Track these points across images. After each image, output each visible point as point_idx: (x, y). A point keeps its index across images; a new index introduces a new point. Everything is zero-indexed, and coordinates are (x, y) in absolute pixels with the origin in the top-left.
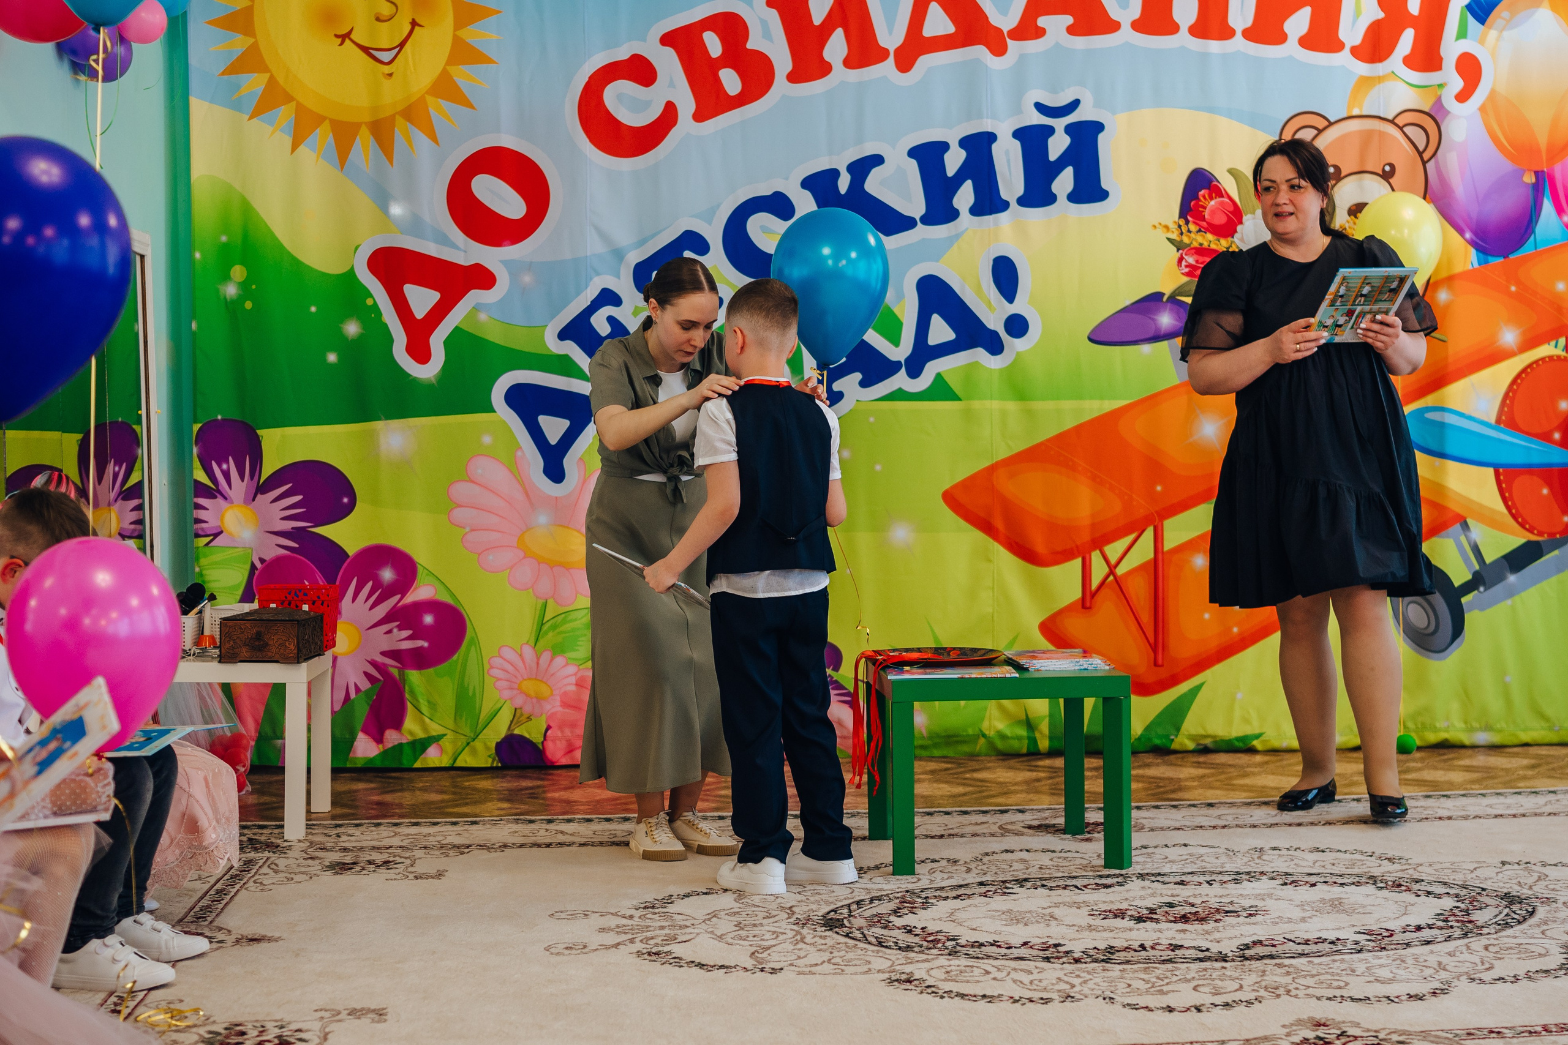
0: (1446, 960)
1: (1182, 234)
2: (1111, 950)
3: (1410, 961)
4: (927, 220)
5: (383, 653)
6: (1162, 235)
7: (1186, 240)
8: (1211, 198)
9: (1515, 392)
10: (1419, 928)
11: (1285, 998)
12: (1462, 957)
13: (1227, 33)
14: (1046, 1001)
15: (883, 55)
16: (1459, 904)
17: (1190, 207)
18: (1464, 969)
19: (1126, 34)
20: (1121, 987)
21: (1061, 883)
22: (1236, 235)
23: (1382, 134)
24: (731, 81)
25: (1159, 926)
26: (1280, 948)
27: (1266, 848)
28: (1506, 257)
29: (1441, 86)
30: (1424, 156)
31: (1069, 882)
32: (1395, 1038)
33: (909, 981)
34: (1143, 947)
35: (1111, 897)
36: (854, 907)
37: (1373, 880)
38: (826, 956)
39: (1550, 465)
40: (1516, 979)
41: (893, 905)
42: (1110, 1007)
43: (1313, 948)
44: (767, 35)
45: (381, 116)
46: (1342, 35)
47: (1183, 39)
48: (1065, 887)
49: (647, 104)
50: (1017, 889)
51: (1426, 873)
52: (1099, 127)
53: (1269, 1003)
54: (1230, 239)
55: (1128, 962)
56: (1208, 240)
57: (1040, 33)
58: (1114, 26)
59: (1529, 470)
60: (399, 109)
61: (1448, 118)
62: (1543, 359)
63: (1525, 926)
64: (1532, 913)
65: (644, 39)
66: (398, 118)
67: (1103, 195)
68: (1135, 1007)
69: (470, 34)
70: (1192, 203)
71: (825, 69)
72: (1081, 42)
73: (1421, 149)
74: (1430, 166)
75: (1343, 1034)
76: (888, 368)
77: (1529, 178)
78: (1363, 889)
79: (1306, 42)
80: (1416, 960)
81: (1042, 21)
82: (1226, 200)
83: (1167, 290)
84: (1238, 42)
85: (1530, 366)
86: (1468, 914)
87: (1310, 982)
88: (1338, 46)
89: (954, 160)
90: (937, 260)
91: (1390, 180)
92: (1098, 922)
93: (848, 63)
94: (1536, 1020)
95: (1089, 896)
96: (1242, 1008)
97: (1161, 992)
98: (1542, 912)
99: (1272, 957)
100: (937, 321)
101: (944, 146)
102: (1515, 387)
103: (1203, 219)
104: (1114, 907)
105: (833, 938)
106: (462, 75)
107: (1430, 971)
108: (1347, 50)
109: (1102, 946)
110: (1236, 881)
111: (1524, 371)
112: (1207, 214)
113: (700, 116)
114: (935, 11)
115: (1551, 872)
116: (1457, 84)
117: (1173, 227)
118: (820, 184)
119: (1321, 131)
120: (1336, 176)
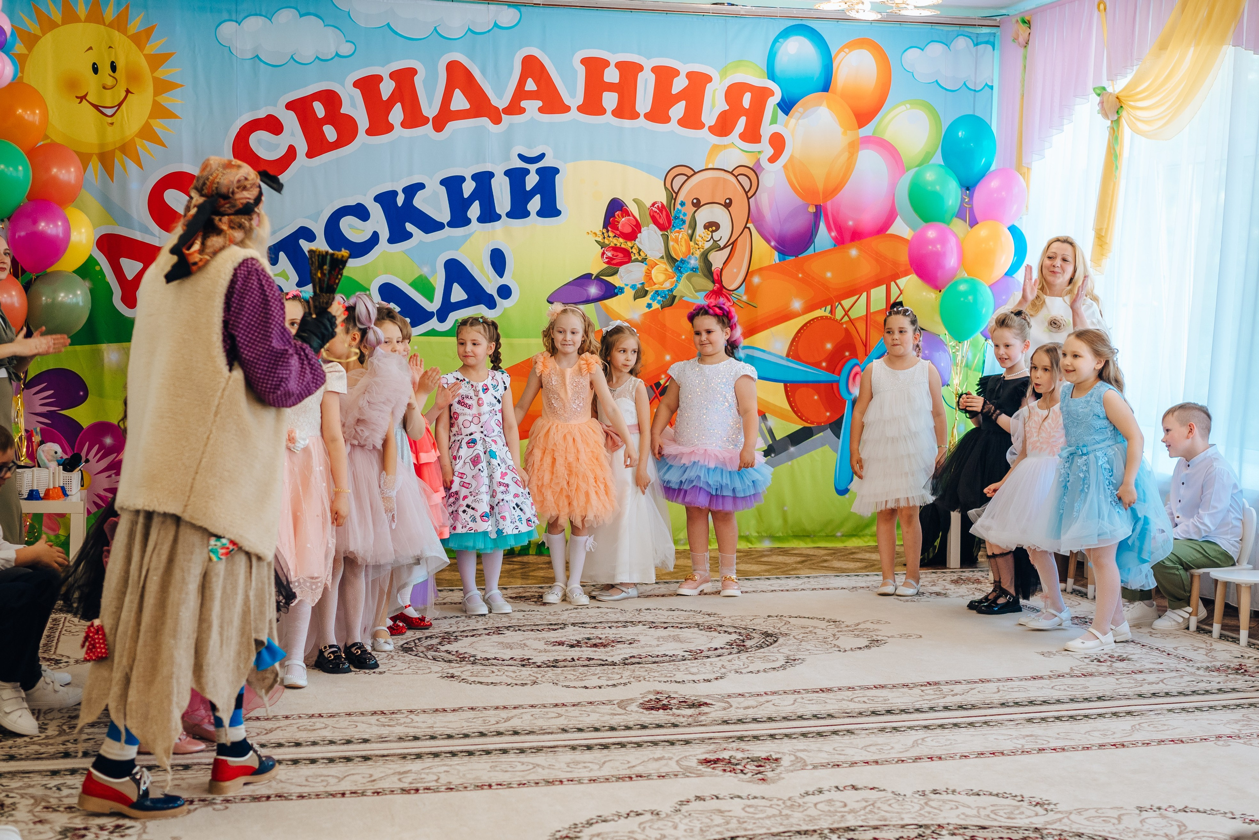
0: (725, 664)
1: (604, 238)
2: (556, 661)
3: (708, 664)
4: (451, 224)
5: (105, 490)
6: (592, 238)
7: (607, 242)
8: (623, 217)
9: (799, 338)
10: (716, 649)
11: (643, 682)
12: (734, 662)
13: (635, 115)
14: (523, 685)
15: (426, 121)
16: (741, 638)
17: (609, 222)
18: (734, 668)
19: (574, 114)
20: (562, 678)
21: (529, 628)
22: (637, 240)
23: (725, 180)
24: (330, 133)
25: (582, 649)
26: (643, 660)
27: (643, 607)
28: (797, 256)
29: (760, 152)
30: (750, 194)
31: (534, 628)
32: (693, 698)
33: (453, 677)
34: (573, 660)
35: (557, 635)
36: (417, 641)
37: (698, 625)
38: (407, 665)
39: (819, 382)
40: (758, 671)
41: (438, 640)
42: (555, 687)
43: (661, 659)
44: (354, 105)
45: (107, 150)
46: (704, 119)
47: (608, 118)
48: (532, 630)
49: (278, 146)
50: (506, 632)
51: (726, 622)
52: (556, 171)
53: (635, 684)
54: (633, 242)
55: (565, 667)
56: (620, 242)
57: (522, 111)
58: (567, 109)
59: (806, 384)
60: (117, 146)
61: (763, 172)
62: (817, 318)
63: (770, 647)
64: (775, 642)
65: (275, 106)
66: (117, 151)
67: (557, 213)
68: (568, 687)
69: (165, 100)
70: (611, 219)
71: (390, 128)
72: (547, 118)
73: (747, 189)
75: (669, 697)
76: (426, 316)
77: (812, 209)
78: (692, 630)
79: (683, 122)
80: (711, 664)
81: (524, 104)
82: (631, 218)
83: (595, 273)
84: (641, 121)
85: (809, 322)
86: (743, 642)
87: (656, 674)
88: (701, 126)
89: (468, 188)
90: (457, 250)
91: (730, 209)
92: (550, 648)
93: (404, 125)
94: (762, 690)
95: (545, 634)
96: (621, 687)
97: (582, 680)
98: (781, 640)
99: (639, 663)
100: (456, 286)
101: (462, 179)
102: (799, 335)
103: (617, 229)
104: (558, 640)
105: (408, 657)
106: (158, 125)
108: (706, 129)
109: (552, 659)
110: (625, 627)
111: (805, 325)
112: (620, 226)
113: (310, 155)
114: (458, 94)
115: (792, 620)
116: (770, 151)
117: (599, 233)
118: (386, 199)
119: (689, 177)
120: (697, 204)
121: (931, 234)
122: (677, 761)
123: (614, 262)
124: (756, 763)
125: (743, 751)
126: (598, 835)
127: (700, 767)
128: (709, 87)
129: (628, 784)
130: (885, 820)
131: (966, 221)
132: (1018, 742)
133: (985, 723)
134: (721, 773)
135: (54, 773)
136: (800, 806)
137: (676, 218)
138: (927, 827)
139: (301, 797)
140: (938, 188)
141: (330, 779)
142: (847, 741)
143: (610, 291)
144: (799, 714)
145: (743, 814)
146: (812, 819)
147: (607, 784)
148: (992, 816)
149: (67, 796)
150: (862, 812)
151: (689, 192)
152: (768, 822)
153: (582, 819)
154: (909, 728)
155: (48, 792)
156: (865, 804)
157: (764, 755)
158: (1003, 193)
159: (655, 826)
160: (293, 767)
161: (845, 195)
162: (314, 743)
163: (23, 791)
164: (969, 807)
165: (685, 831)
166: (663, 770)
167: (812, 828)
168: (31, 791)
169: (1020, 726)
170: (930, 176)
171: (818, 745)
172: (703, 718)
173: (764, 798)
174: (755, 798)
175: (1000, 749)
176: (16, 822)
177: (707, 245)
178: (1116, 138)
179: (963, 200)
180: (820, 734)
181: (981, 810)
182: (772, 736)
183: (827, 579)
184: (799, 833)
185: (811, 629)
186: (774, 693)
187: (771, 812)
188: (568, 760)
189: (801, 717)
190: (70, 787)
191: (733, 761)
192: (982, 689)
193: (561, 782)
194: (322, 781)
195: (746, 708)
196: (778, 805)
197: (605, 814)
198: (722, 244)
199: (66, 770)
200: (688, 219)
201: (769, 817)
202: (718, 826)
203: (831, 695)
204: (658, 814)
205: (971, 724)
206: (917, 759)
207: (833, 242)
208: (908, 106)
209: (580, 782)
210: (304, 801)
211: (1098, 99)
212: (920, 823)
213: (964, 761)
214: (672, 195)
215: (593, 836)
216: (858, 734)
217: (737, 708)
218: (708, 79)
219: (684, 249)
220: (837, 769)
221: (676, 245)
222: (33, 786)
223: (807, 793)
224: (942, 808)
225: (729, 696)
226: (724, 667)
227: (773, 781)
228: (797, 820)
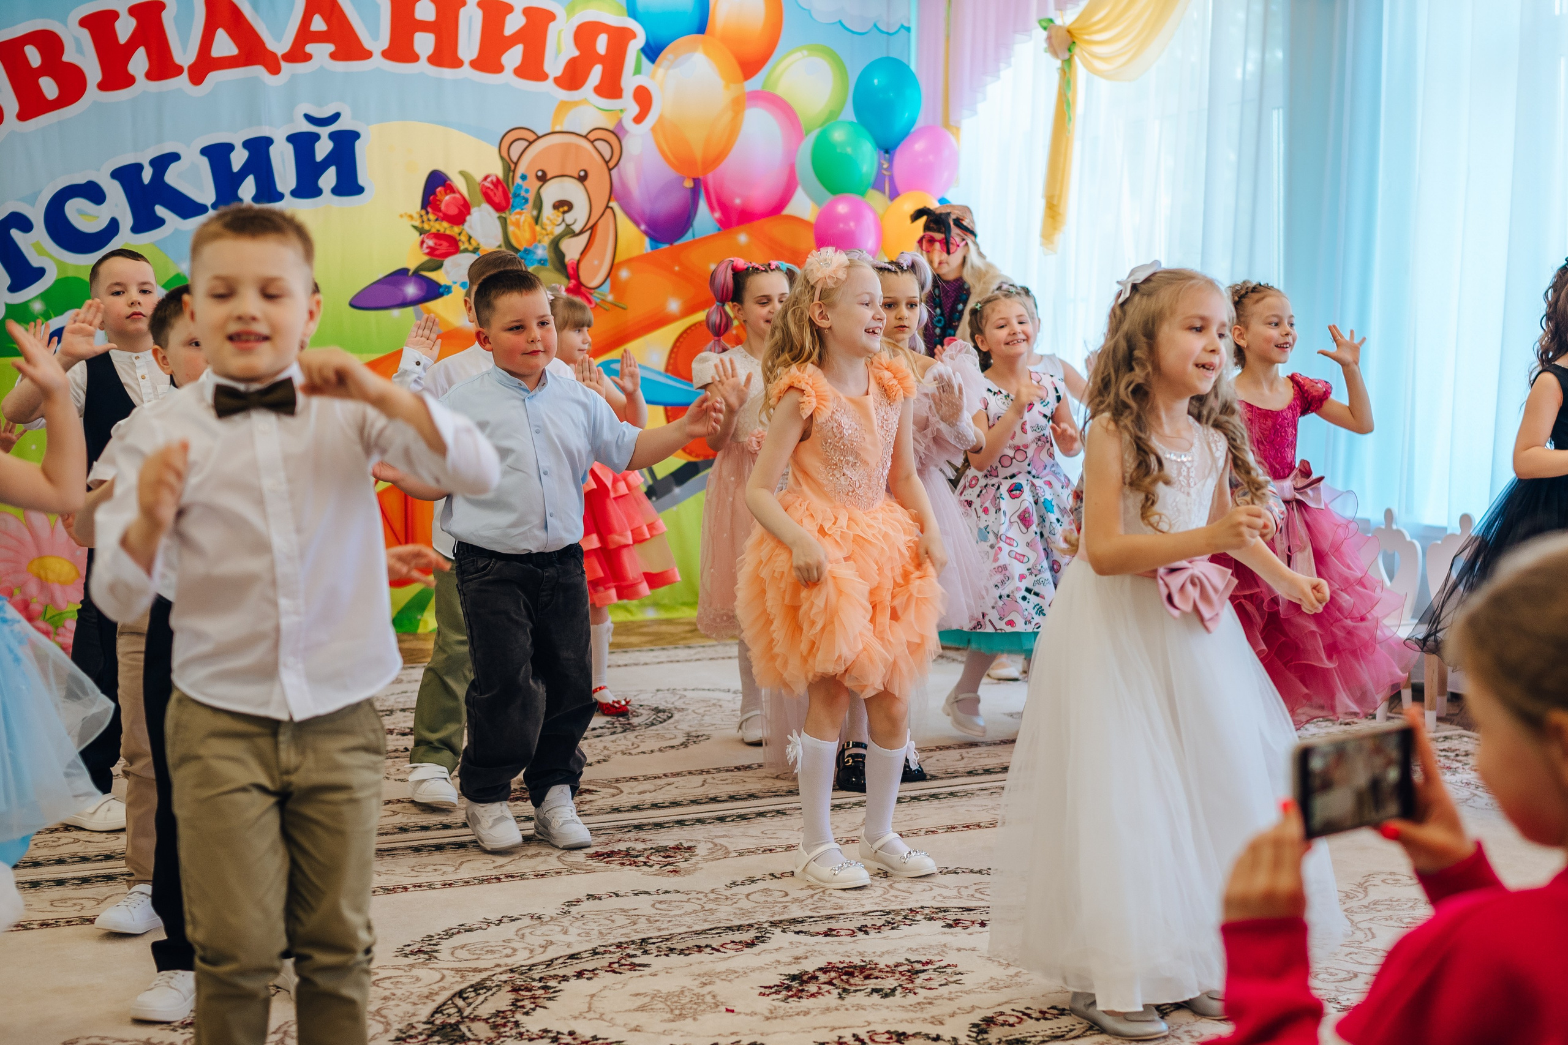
0: (608, 745)
1: (423, 222)
6: (407, 224)
7: (426, 227)
8: (446, 194)
9: (678, 348)
12: (619, 742)
13: (457, 63)
15: (179, 70)
17: (429, 201)
18: (620, 748)
19: (377, 60)
20: (393, 770)
22: (466, 225)
23: (578, 147)
24: (49, 88)
28: (671, 244)
29: (621, 111)
30: (610, 165)
40: (652, 751)
44: (80, 50)
46: (547, 68)
47: (423, 66)
52: (355, 135)
54: (461, 227)
55: (397, 757)
56: (444, 227)
57: (308, 57)
58: (367, 55)
61: (627, 136)
63: (665, 724)
64: (670, 718)
67: (360, 190)
70: (431, 198)
71: (130, 81)
72: (341, 66)
73: (607, 158)
74: (614, 172)
77: (689, 184)
79: (520, 72)
80: (590, 746)
81: (310, 48)
82: (457, 196)
83: (412, 266)
84: (466, 71)
85: (689, 328)
88: (544, 76)
89: (238, 159)
91: (586, 183)
93: (151, 76)
94: (660, 772)
98: (677, 716)
101: (230, 147)
102: (678, 344)
103: (439, 210)
107: (599, 751)
108: (550, 81)
111: (685, 332)
112: (443, 207)
113: (23, 116)
114: (221, 36)
115: (689, 694)
116: (634, 109)
117: (416, 216)
118: (127, 175)
119: (531, 143)
120: (543, 178)
121: (842, 209)
122: (558, 857)
123: (437, 252)
124: (662, 854)
125: (644, 841)
126: (463, 947)
127: (590, 862)
128: (553, 28)
129: (496, 886)
130: (841, 908)
131: (883, 192)
132: (996, 812)
133: (952, 794)
134: (619, 867)
136: (726, 898)
137: (516, 195)
138: (897, 912)
139: (44, 925)
140: (849, 150)
141: (85, 902)
142: (779, 824)
143: (433, 291)
144: (710, 796)
146: (745, 913)
147: (468, 888)
148: (978, 895)
150: (810, 901)
151: (533, 161)
152: (687, 919)
153: (438, 928)
154: (856, 804)
156: (813, 892)
157: (672, 844)
158: (931, 157)
159: (538, 932)
160: (32, 890)
161: (730, 166)
162: (60, 862)
164: (946, 887)
165: (579, 935)
166: (542, 868)
167: (744, 923)
169: (995, 795)
170: (838, 135)
171: (741, 830)
172: (586, 807)
173: (678, 892)
174: (666, 892)
175: (976, 821)
177: (558, 230)
178: (1068, 83)
179: (880, 165)
180: (743, 817)
181: (962, 889)
182: (681, 823)
183: (728, 648)
184: (730, 928)
185: (714, 702)
186: (674, 775)
187: (689, 907)
188: (412, 864)
189: (714, 800)
191: (632, 853)
192: (939, 757)
193: (405, 889)
194: (75, 904)
195: (640, 793)
196: (698, 899)
197: (469, 922)
198: (577, 228)
200: (531, 196)
201: (690, 914)
202: (622, 927)
203: (750, 773)
204: (539, 918)
205: (935, 796)
207: (717, 226)
208: (805, 52)
209: (430, 886)
210: (49, 930)
211: (1044, 34)
212: (887, 909)
213: (931, 837)
214: (510, 167)
215: (455, 948)
216: (790, 815)
217: (630, 793)
218: (551, 17)
219: (527, 235)
220: (768, 855)
221: (517, 231)
223: (734, 884)
224: (911, 890)
225: (617, 781)
226: (605, 748)
227: (688, 872)
228: (725, 914)
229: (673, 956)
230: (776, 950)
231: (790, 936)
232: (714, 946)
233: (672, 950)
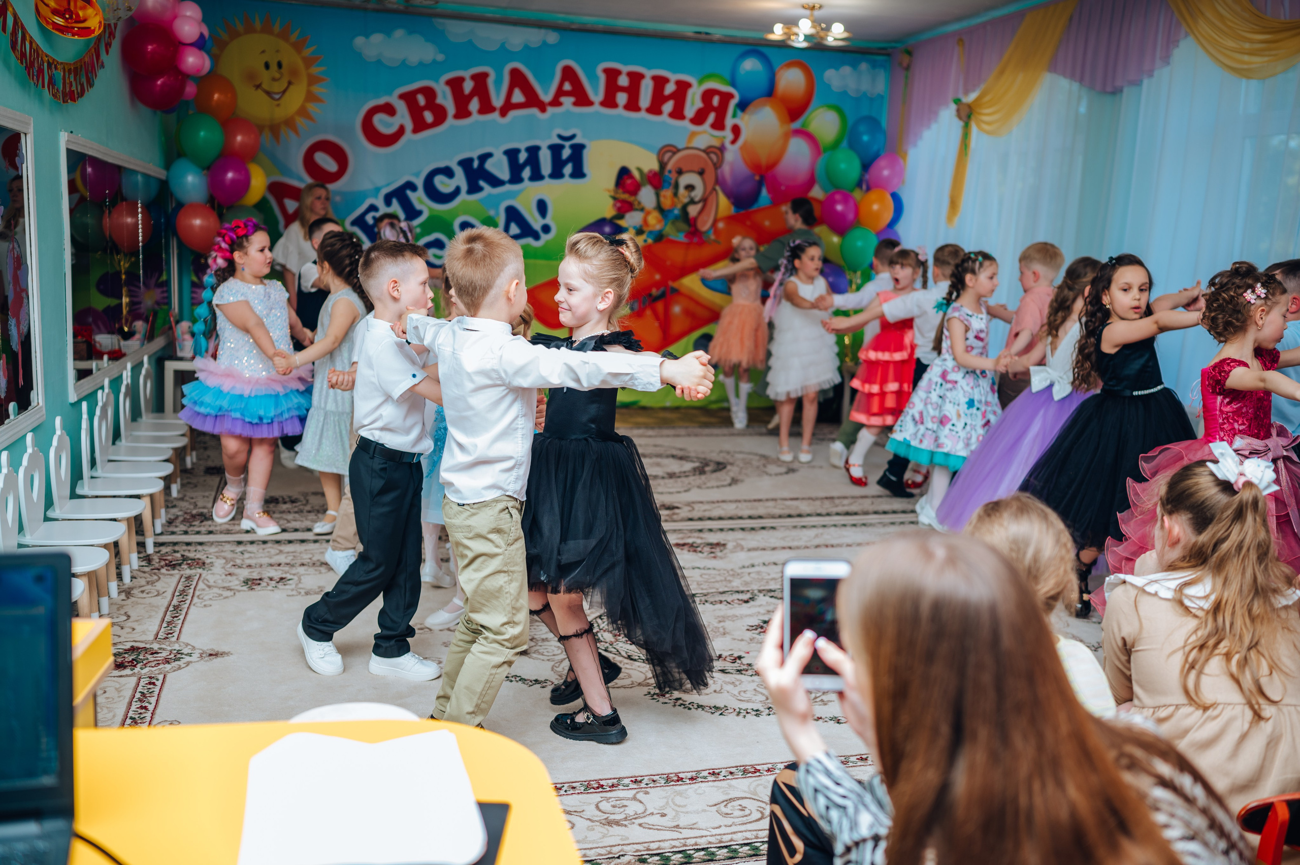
0: (692, 481)
1: (616, 192)
3: (679, 482)
4: (510, 182)
7: (617, 194)
8: (629, 179)
10: (685, 472)
12: (697, 481)
13: (638, 109)
16: (702, 465)
17: (619, 183)
19: (597, 107)
23: (699, 156)
24: (429, 116)
28: (746, 210)
29: (724, 137)
30: (716, 166)
40: (712, 487)
44: (445, 98)
45: (275, 123)
46: (686, 113)
49: (392, 124)
52: (583, 146)
54: (635, 197)
56: (626, 196)
57: (561, 104)
58: (591, 103)
63: (721, 471)
64: (725, 468)
65: (391, 97)
67: (584, 176)
69: (314, 89)
70: (621, 181)
72: (578, 109)
73: (715, 162)
77: (758, 178)
82: (634, 180)
83: (609, 216)
84: (643, 113)
86: (703, 467)
88: (684, 118)
89: (523, 157)
91: (703, 176)
94: (715, 499)
98: (729, 467)
100: (513, 224)
101: (519, 151)
103: (625, 188)
108: (687, 119)
112: (626, 186)
113: (415, 131)
114: (517, 92)
115: (736, 455)
116: (731, 136)
117: (612, 191)
119: (675, 153)
120: (680, 172)
123: (622, 210)
124: (710, 546)
125: (701, 538)
128: (690, 92)
134: (687, 553)
135: (239, 543)
136: (738, 574)
137: (665, 181)
142: (771, 534)
144: (739, 515)
145: (700, 579)
146: (746, 584)
149: (248, 558)
151: (675, 163)
152: (717, 585)
154: (812, 526)
155: (235, 556)
157: (716, 541)
163: (217, 554)
167: (745, 589)
168: (223, 554)
171: (752, 536)
172: (675, 516)
173: (714, 569)
174: (709, 569)
176: (213, 574)
180: (754, 529)
182: (722, 529)
184: (738, 592)
186: (724, 501)
187: (718, 578)
189: (741, 517)
190: (250, 552)
195: (704, 510)
196: (724, 574)
198: (697, 200)
199: (248, 541)
201: (717, 582)
203: (761, 503)
205: (855, 525)
206: (817, 546)
208: (825, 109)
211: (955, 107)
216: (778, 529)
217: (698, 510)
218: (689, 86)
219: (670, 202)
220: (764, 552)
222: (225, 551)
223: (744, 567)
225: (693, 503)
226: (689, 484)
227: (721, 558)
228: (737, 584)
229: (707, 604)
230: (760, 606)
231: (767, 599)
232: (729, 601)
233: (706, 601)
